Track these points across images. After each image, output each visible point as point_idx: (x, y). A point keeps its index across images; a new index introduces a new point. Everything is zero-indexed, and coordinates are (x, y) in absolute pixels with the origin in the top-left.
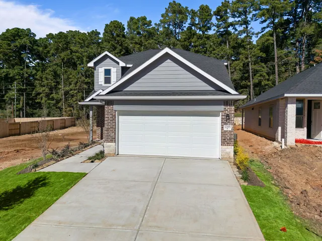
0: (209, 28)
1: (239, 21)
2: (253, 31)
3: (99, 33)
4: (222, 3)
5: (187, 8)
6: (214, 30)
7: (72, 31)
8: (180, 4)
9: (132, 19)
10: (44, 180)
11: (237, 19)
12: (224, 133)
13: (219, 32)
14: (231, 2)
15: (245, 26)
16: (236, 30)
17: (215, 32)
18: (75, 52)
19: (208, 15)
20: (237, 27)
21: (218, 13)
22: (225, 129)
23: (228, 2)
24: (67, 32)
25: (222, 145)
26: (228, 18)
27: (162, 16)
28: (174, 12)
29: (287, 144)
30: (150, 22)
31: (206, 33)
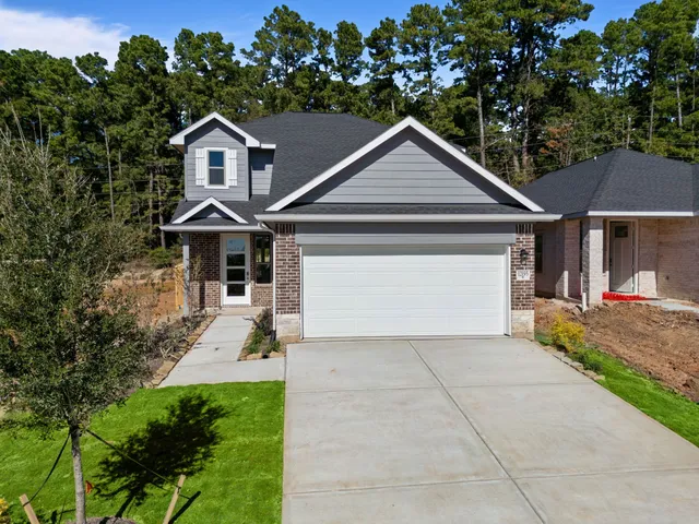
0: (357, 72)
1: (416, 62)
2: (441, 84)
3: (105, 62)
4: (381, 22)
5: (311, 24)
6: (367, 75)
7: (27, 52)
8: (297, 15)
9: (186, 35)
10: (203, 403)
11: (412, 58)
12: (515, 286)
13: (377, 80)
14: (398, 22)
15: (426, 73)
16: (410, 79)
17: (368, 80)
18: (42, 103)
19: (357, 46)
20: (411, 73)
21: (373, 41)
22: (519, 278)
23: (393, 22)
24: (13, 51)
25: (512, 309)
26: (393, 54)
27: (258, 35)
28: (285, 31)
29: (590, 302)
30: (231, 47)
31: (350, 80)
